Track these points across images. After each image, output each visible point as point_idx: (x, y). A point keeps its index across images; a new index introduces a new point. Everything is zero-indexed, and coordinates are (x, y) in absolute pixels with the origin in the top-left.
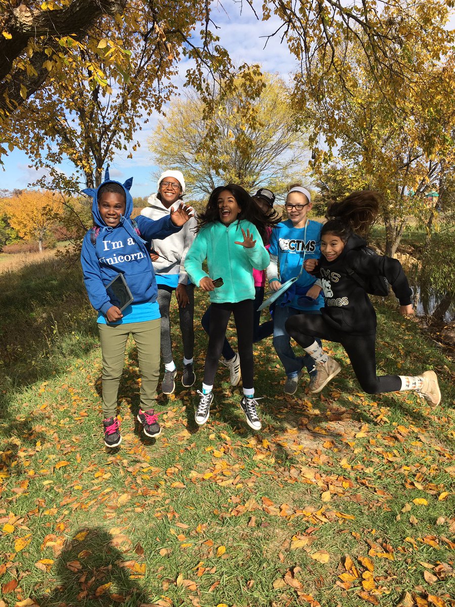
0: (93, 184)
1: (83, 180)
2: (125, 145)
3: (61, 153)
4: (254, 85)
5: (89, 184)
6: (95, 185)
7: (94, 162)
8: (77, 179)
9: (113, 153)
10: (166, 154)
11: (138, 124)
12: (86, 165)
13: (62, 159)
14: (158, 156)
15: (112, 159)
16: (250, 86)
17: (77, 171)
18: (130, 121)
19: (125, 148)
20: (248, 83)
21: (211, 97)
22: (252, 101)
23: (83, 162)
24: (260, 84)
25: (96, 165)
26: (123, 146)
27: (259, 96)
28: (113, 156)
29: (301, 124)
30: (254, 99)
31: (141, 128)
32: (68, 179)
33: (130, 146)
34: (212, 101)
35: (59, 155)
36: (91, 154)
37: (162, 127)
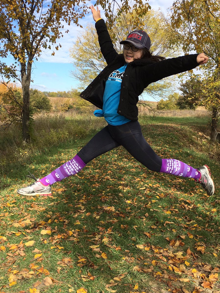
0: (25, 71)
1: (19, 68)
2: (50, 46)
3: (7, 51)
4: (143, 6)
5: (23, 71)
6: (26, 73)
7: (27, 56)
8: (15, 68)
9: (41, 51)
10: (81, 60)
11: (61, 33)
12: (21, 57)
13: (7, 55)
14: (76, 61)
15: (39, 55)
16: (140, 7)
17: (16, 63)
18: (55, 31)
19: (50, 48)
20: (138, 5)
21: (111, 13)
22: (140, 18)
23: (19, 55)
24: (147, 6)
25: (28, 58)
26: (48, 46)
27: (145, 15)
28: (40, 53)
29: (174, 43)
30: (142, 16)
31: (62, 36)
32: (8, 67)
33: (53, 47)
34: (112, 16)
35: (5, 52)
36: (26, 51)
37: (79, 42)
